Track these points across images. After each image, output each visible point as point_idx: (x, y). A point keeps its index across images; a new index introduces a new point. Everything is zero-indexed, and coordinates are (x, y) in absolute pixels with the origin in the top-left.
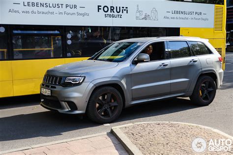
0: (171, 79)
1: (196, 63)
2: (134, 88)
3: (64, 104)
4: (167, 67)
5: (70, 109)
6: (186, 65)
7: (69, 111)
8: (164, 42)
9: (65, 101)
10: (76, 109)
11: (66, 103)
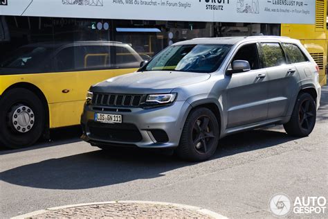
0: (268, 98)
1: (294, 75)
2: (230, 109)
3: (146, 134)
4: (265, 80)
5: (155, 142)
6: (284, 77)
7: (154, 144)
8: (255, 44)
9: (147, 130)
10: (167, 140)
11: (150, 133)
